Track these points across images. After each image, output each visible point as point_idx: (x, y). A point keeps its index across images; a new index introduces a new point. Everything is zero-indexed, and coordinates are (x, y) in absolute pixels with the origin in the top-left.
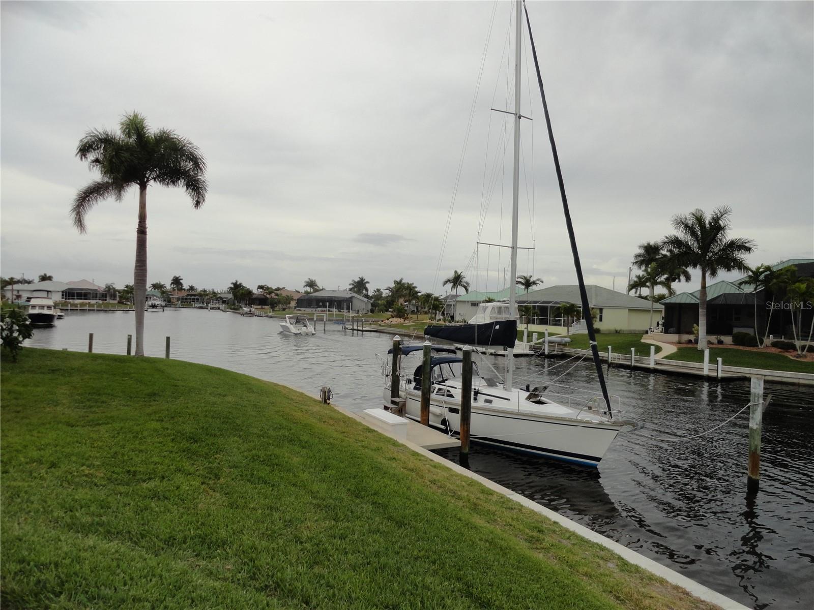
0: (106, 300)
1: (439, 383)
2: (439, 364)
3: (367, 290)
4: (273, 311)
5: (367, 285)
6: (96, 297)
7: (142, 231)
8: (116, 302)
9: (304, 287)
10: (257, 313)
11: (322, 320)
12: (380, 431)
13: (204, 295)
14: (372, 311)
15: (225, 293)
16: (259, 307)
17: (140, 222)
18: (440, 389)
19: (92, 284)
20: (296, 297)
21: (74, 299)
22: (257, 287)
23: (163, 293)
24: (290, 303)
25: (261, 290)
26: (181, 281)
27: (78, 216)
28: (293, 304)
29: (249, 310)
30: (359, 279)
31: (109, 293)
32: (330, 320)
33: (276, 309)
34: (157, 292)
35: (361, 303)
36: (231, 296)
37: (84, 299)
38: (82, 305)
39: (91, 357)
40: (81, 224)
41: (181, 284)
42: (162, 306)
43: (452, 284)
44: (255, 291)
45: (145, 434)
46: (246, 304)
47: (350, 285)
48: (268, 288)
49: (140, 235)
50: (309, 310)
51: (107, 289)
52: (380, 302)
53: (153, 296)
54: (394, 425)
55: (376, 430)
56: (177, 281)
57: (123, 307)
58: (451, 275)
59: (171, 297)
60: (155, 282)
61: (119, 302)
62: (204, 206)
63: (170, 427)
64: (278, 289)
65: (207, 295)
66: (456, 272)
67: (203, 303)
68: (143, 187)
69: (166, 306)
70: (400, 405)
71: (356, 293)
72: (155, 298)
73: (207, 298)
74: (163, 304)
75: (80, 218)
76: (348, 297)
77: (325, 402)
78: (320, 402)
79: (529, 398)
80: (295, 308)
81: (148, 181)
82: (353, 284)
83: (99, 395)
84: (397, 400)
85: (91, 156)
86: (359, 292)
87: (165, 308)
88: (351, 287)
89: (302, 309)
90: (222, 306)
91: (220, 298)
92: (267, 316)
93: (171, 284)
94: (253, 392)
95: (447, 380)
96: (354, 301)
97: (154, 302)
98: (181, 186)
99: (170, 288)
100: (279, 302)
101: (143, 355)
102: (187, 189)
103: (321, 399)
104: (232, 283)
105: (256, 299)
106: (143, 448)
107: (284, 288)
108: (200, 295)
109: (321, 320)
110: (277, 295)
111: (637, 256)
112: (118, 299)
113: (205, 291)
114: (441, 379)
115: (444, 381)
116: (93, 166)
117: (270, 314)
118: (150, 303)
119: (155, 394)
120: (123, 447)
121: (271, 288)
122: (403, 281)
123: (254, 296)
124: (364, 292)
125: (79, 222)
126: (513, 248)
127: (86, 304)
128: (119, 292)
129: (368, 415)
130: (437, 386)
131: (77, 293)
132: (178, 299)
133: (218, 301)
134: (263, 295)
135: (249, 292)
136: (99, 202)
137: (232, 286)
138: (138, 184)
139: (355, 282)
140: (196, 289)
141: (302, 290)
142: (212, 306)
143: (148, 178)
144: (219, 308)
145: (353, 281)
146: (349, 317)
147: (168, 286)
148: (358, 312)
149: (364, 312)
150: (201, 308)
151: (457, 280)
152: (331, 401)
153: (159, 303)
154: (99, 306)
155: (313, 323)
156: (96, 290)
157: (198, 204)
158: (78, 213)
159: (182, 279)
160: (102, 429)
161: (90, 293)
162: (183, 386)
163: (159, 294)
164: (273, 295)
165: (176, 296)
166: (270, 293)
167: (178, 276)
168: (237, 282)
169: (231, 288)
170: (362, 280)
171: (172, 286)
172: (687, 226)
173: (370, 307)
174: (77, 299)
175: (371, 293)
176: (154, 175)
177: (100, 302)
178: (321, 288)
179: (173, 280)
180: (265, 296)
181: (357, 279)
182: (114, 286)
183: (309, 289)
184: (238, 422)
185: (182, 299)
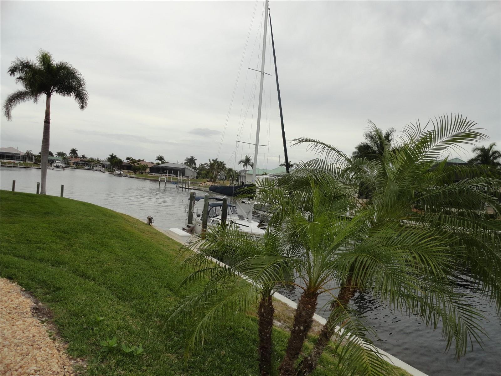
0: (25, 161)
1: (214, 217)
2: (215, 206)
3: (195, 164)
4: (135, 174)
5: (196, 161)
6: (19, 159)
7: (47, 121)
8: (32, 162)
9: (156, 160)
10: (125, 174)
11: (164, 181)
12: (174, 239)
13: (91, 161)
14: (197, 177)
15: (106, 161)
16: (127, 171)
17: (46, 116)
18: (214, 220)
19: (17, 150)
20: (150, 166)
21: (4, 159)
22: (126, 159)
23: (64, 159)
24: (146, 170)
25: (128, 161)
26: (77, 152)
27: (7, 110)
28: (148, 170)
29: (119, 172)
30: (190, 157)
31: (28, 157)
32: (169, 182)
33: (138, 172)
34: (60, 158)
35: (190, 172)
36: (108, 163)
37: (11, 160)
38: (9, 163)
39: (13, 193)
40: (9, 115)
41: (77, 154)
42: (63, 167)
43: (243, 164)
44: (125, 161)
45: (39, 228)
46: (118, 169)
47: (185, 160)
48: (133, 160)
49: (46, 124)
50: (157, 175)
51: (27, 154)
52: (203, 172)
53: (58, 160)
54: (182, 237)
55: (172, 238)
56: (74, 152)
57: (37, 166)
58: (244, 158)
59: (69, 161)
60: (59, 151)
61: (34, 163)
62: (86, 109)
63: (53, 226)
64: (139, 160)
65: (93, 162)
66: (247, 156)
67: (90, 167)
68: (49, 96)
69: (66, 167)
70: (191, 227)
71: (188, 165)
72: (59, 161)
73: (93, 163)
74: (64, 166)
75: (8, 112)
76: (182, 168)
77: (149, 224)
78: (146, 224)
79: (259, 226)
80: (149, 172)
81: (52, 92)
82: (187, 160)
83: (16, 211)
84: (190, 225)
85: (17, 75)
86: (190, 165)
87: (65, 169)
88: (186, 162)
89: (153, 174)
90: (103, 169)
91: (102, 164)
92: (131, 177)
93: (70, 154)
94: (106, 216)
95: (218, 215)
96: (186, 170)
97: (57, 164)
98: (72, 96)
99: (69, 156)
100: (139, 169)
101: (45, 194)
102: (76, 98)
103: (147, 223)
104: (110, 155)
105: (125, 166)
106: (36, 233)
107: (143, 160)
108: (89, 161)
109: (162, 181)
110: (138, 164)
111: (354, 153)
112: (34, 161)
113: (92, 159)
114: (215, 215)
115: (217, 216)
116: (18, 81)
117: (133, 176)
118: (55, 165)
119: (48, 213)
120: (27, 232)
121: (135, 160)
122: (218, 160)
123: (124, 164)
124: (193, 165)
125: (8, 114)
126: (256, 145)
127: (12, 162)
128: (35, 156)
129: (172, 232)
130: (213, 219)
131: (6, 155)
132: (74, 163)
133: (101, 166)
134: (129, 164)
135: (120, 161)
136: (21, 103)
137: (110, 157)
138: (46, 94)
139: (188, 159)
140: (87, 158)
141: (155, 162)
142: (96, 169)
143: (52, 91)
144: (100, 171)
145: (187, 158)
146: (181, 180)
147: (68, 155)
148: (188, 177)
149: (192, 178)
150: (89, 169)
151: (247, 162)
152: (153, 224)
153: (61, 165)
154: (21, 164)
155: (159, 182)
156: (19, 154)
157: (82, 107)
158: (7, 109)
159: (77, 151)
160: (16, 225)
161: (15, 156)
162: (65, 210)
163: (61, 159)
164: (136, 164)
165: (73, 161)
166: (134, 163)
167: (74, 148)
168: (113, 154)
169: (109, 158)
170: (192, 158)
171: (71, 155)
172: (372, 138)
173: (196, 175)
174: (6, 159)
175: (197, 166)
176: (56, 89)
177: (22, 162)
178: (167, 161)
179: (71, 151)
180: (131, 164)
181: (189, 157)
182: (31, 152)
183: (159, 161)
184: (92, 228)
185: (77, 163)
